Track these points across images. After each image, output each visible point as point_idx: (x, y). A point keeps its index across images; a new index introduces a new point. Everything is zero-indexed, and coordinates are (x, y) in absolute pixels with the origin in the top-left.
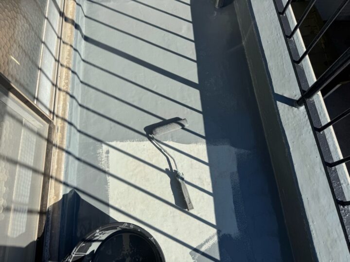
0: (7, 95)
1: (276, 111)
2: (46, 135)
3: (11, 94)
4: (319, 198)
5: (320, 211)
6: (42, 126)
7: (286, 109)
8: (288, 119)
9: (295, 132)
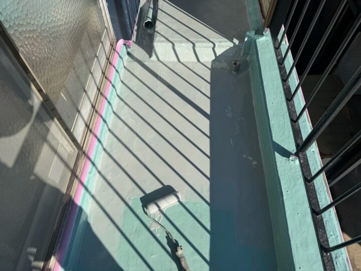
0: (53, 119)
1: (274, 162)
2: (72, 166)
3: (56, 120)
4: (307, 246)
5: (308, 259)
6: (73, 151)
7: (284, 161)
8: (285, 170)
9: (290, 182)
